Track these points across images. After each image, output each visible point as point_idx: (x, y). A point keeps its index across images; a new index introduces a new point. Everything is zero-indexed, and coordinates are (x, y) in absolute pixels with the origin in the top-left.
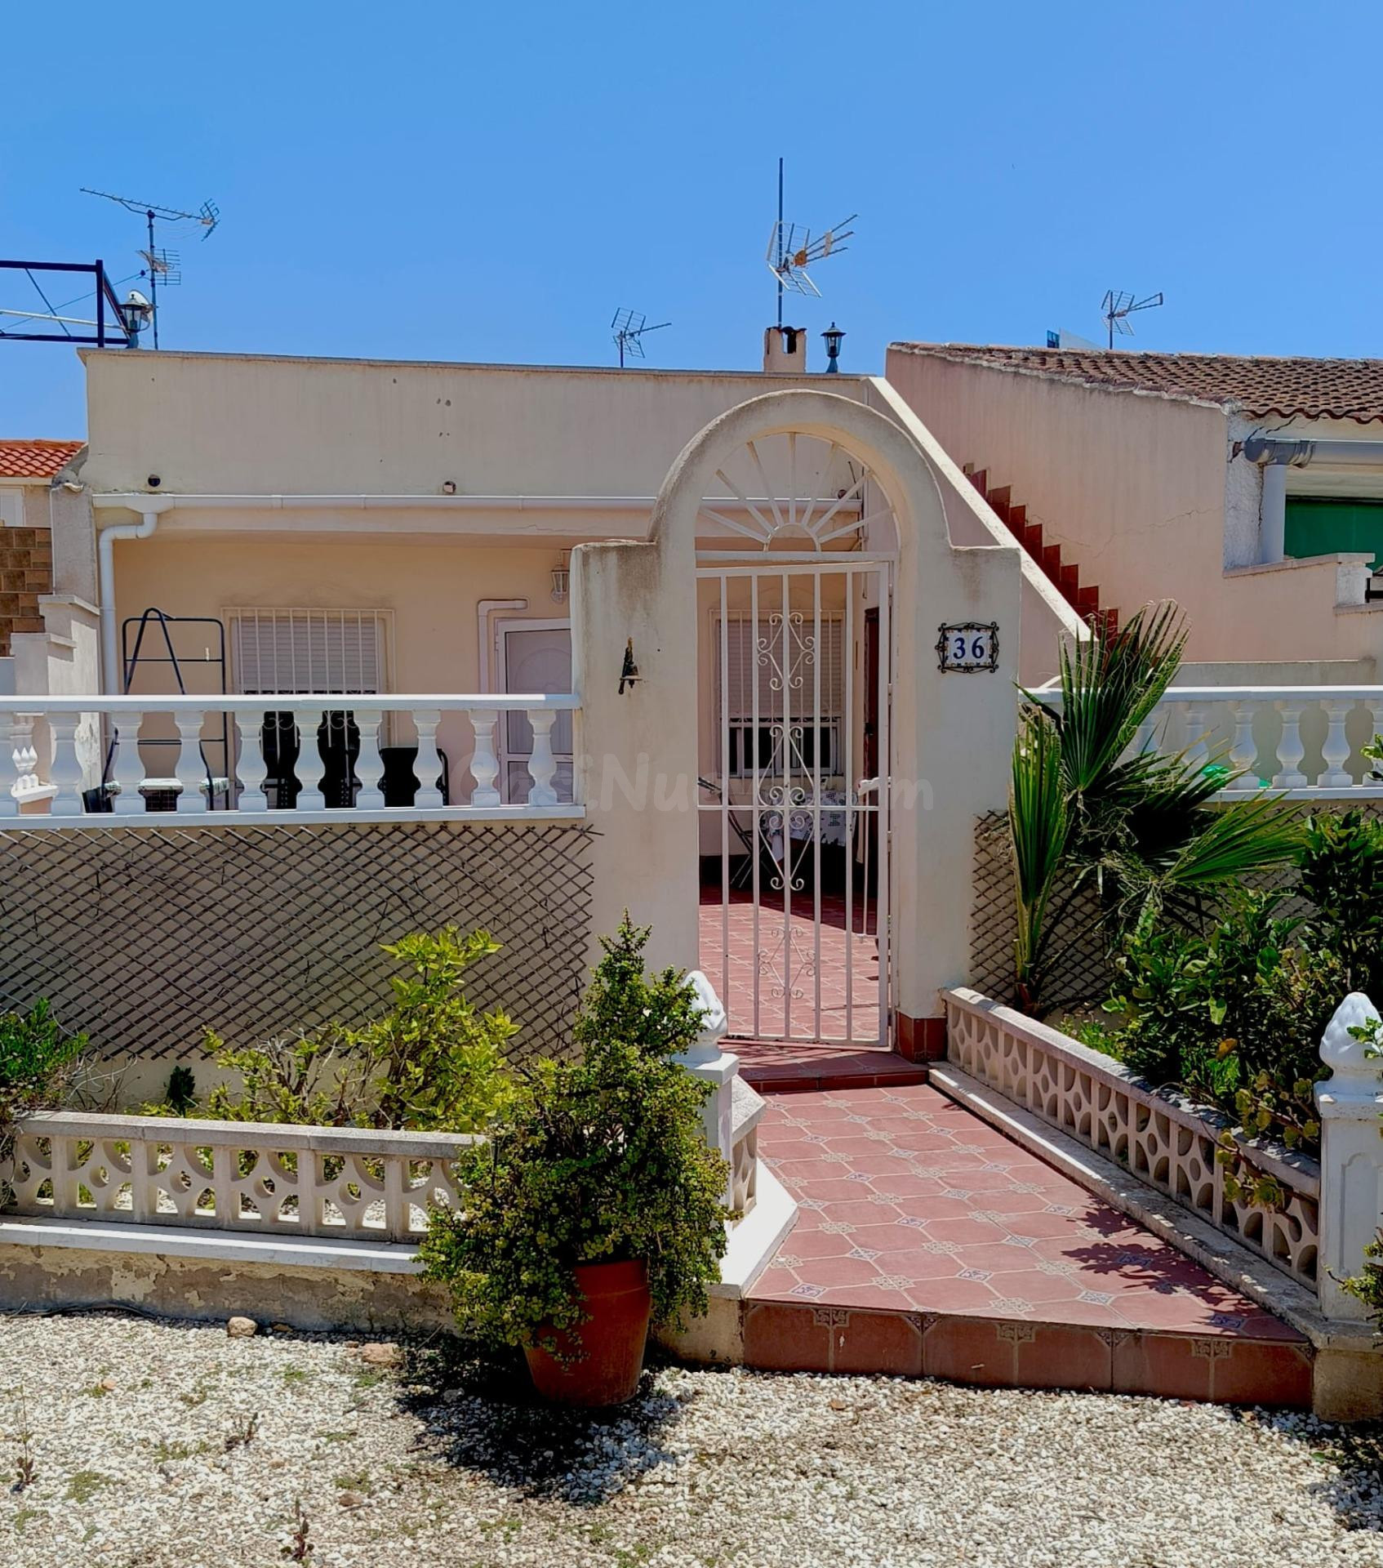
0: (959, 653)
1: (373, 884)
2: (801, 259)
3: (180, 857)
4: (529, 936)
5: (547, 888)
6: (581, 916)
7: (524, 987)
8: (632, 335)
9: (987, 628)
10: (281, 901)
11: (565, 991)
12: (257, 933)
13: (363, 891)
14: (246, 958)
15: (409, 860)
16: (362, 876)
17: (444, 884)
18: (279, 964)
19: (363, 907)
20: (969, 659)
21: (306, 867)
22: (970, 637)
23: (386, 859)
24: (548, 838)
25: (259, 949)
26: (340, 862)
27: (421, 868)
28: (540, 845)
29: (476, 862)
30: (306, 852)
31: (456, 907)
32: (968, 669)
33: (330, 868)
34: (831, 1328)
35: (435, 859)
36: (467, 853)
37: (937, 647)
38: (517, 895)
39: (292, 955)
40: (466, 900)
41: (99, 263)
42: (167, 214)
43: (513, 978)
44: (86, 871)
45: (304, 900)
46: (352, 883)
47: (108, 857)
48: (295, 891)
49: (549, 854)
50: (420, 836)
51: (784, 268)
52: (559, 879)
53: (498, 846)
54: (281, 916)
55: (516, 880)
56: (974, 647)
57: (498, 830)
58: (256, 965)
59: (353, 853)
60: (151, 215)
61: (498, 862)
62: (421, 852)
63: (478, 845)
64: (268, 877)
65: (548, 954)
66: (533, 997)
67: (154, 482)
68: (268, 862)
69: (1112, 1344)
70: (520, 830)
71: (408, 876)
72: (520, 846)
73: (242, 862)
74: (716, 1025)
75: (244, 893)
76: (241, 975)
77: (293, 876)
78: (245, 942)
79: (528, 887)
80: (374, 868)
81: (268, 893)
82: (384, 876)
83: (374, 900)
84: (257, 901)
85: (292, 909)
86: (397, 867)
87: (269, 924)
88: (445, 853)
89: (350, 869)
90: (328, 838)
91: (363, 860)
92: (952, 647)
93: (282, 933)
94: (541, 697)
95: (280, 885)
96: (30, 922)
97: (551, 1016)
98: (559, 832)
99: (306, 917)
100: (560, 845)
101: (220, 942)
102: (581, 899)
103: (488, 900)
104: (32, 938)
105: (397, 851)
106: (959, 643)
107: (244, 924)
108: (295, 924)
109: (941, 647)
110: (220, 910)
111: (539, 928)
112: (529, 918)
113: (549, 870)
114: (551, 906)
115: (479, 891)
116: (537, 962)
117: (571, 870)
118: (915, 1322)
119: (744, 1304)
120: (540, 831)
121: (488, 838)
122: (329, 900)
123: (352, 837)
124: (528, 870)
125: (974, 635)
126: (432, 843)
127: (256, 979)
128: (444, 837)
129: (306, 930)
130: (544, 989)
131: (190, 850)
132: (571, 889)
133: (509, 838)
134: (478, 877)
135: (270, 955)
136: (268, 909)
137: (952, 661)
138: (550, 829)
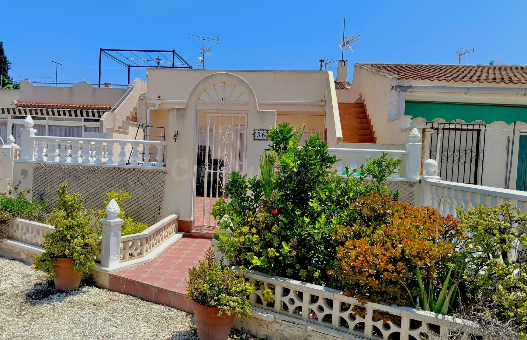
0: (258, 136)
1: (118, 181)
2: (348, 43)
3: (79, 172)
4: (150, 196)
5: (155, 185)
6: (161, 192)
7: (148, 208)
8: (328, 64)
9: (266, 130)
10: (98, 183)
11: (157, 209)
12: (93, 190)
13: (116, 183)
14: (91, 195)
15: (126, 177)
16: (116, 179)
17: (133, 183)
18: (97, 197)
19: (115, 186)
20: (261, 138)
21: (104, 176)
22: (261, 132)
23: (121, 176)
24: (156, 174)
25: (94, 193)
26: (111, 176)
27: (128, 179)
28: (154, 175)
29: (140, 178)
30: (104, 173)
31: (135, 188)
32: (261, 140)
33: (109, 177)
34: (123, 283)
35: (131, 177)
36: (138, 176)
37: (253, 134)
38: (148, 186)
39: (100, 195)
40: (137, 187)
41: (174, 50)
42: (208, 39)
43: (146, 205)
44: (62, 174)
45: (103, 184)
46: (113, 181)
47: (66, 171)
48: (101, 181)
49: (156, 178)
50: (129, 171)
51: (343, 46)
52: (157, 183)
53: (145, 175)
54: (98, 187)
55: (148, 183)
56: (262, 135)
57: (146, 171)
58: (93, 197)
59: (114, 174)
60: (204, 40)
61: (145, 178)
62: (129, 175)
63: (141, 174)
64: (96, 178)
65: (154, 201)
66: (150, 210)
67: (159, 97)
68: (97, 174)
69: (170, 295)
70: (150, 172)
71: (125, 180)
72: (150, 175)
73: (92, 174)
74: (113, 211)
75: (91, 181)
76: (90, 198)
77: (101, 178)
78: (91, 191)
79: (151, 185)
80: (118, 178)
81: (96, 181)
82: (120, 180)
83: (118, 185)
84: (94, 183)
85: (101, 185)
86: (123, 178)
87: (96, 188)
88: (134, 176)
89: (113, 177)
90: (109, 170)
91: (116, 176)
92: (257, 134)
93: (98, 190)
94: (159, 142)
95: (99, 180)
96: (51, 183)
97: (153, 215)
98: (159, 173)
99: (103, 187)
100: (159, 176)
101: (86, 191)
102: (162, 188)
103: (142, 187)
104: (51, 187)
105: (124, 174)
106: (258, 134)
107: (91, 188)
108: (101, 188)
109: (254, 134)
110: (86, 184)
111: (152, 194)
112: (150, 192)
113: (156, 181)
114: (155, 190)
115: (140, 185)
116: (151, 202)
117: (160, 182)
118: (137, 284)
119: (110, 275)
120: (154, 172)
121: (143, 173)
122: (108, 184)
123: (114, 171)
124: (151, 181)
125: (262, 132)
126: (131, 173)
127: (93, 200)
128: (134, 172)
129: (103, 190)
130: (153, 209)
131: (81, 171)
132: (160, 186)
133: (148, 173)
134: (140, 181)
135: (96, 195)
136: (96, 185)
137: (256, 138)
138: (157, 172)
